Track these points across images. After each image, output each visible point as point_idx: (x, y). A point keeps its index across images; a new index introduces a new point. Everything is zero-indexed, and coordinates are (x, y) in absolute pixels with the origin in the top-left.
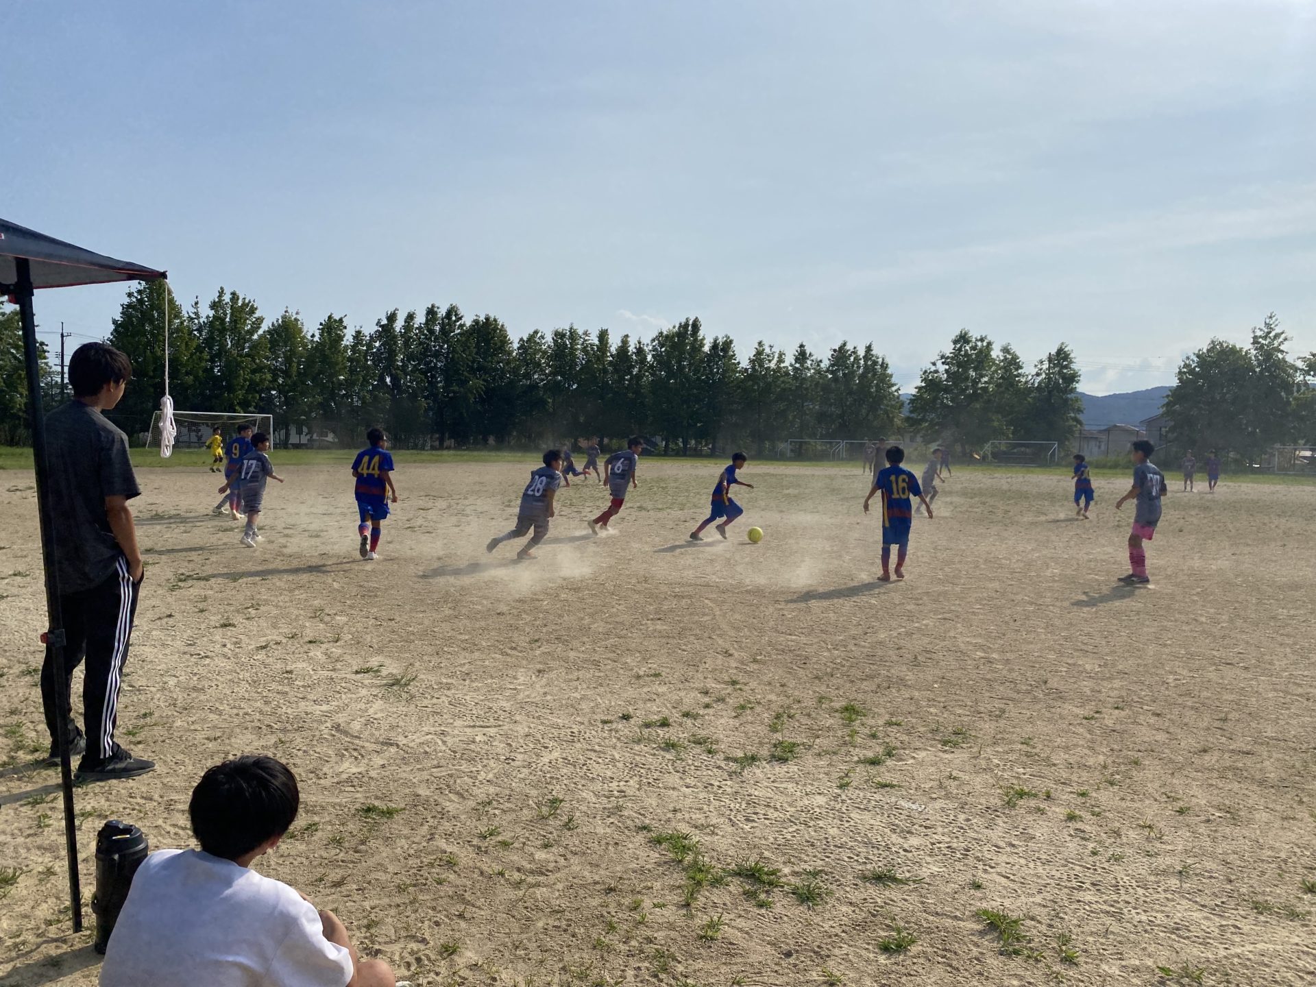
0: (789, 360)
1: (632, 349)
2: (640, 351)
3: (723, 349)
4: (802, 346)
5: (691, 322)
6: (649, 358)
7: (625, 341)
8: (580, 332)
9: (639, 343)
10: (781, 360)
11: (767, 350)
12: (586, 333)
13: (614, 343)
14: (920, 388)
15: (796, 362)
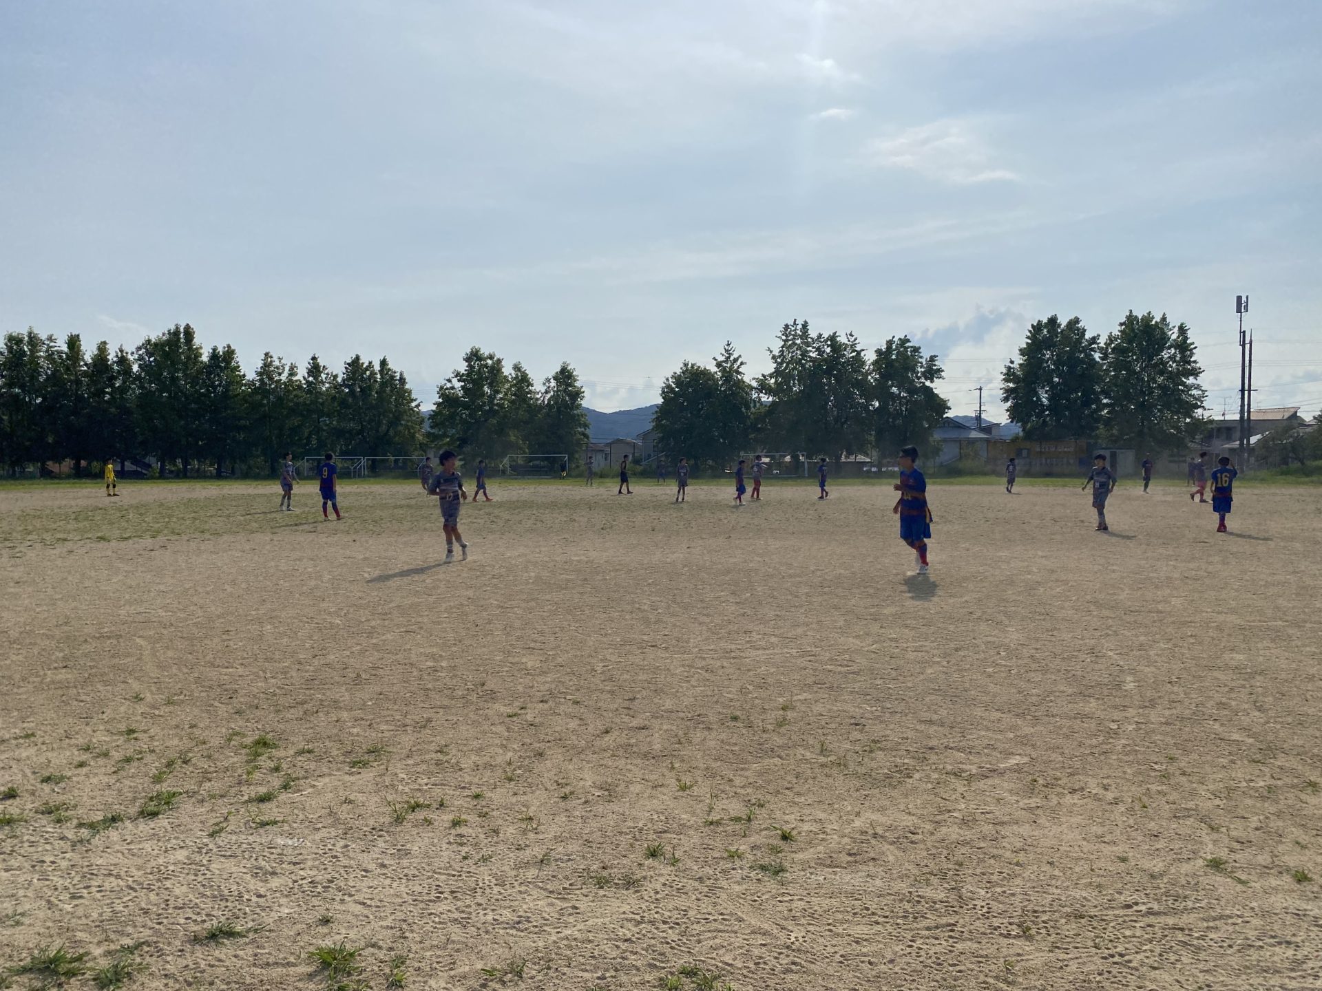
0: (302, 374)
1: (112, 357)
2: (122, 360)
3: (224, 360)
4: (314, 358)
5: (182, 330)
6: (135, 368)
7: (102, 348)
8: (43, 336)
9: (121, 351)
10: (292, 373)
11: (276, 363)
12: (50, 338)
13: (89, 352)
14: (438, 404)
15: (309, 376)
